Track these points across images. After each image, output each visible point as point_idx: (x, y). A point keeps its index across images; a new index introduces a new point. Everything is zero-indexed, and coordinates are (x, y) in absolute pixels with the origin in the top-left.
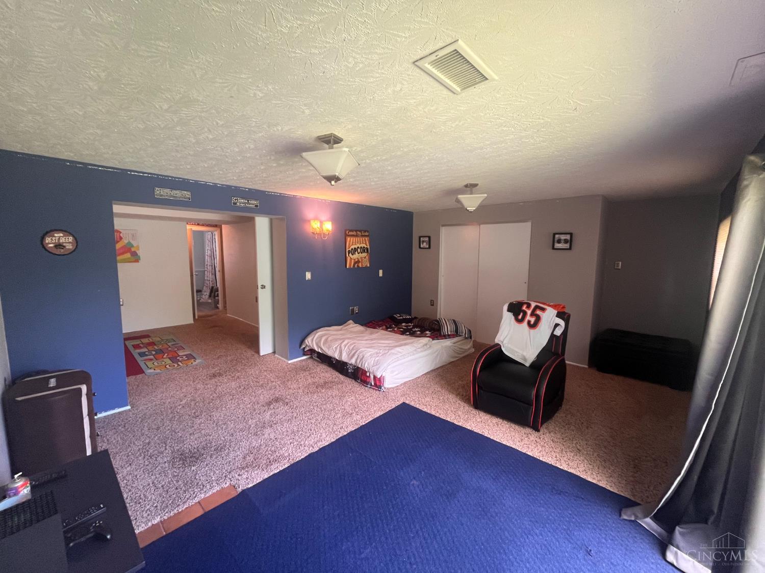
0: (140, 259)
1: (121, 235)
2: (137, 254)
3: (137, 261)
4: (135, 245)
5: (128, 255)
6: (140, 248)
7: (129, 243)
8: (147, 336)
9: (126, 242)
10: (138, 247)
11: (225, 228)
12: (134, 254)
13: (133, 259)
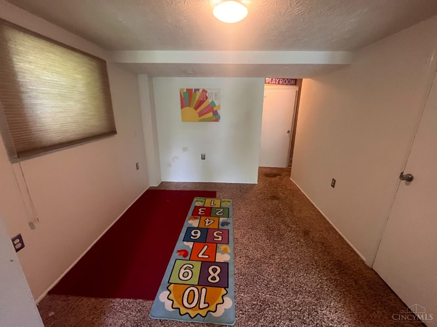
0: (220, 119)
1: (207, 95)
2: (217, 114)
3: (217, 120)
4: (217, 105)
5: (211, 114)
6: (221, 107)
7: (213, 102)
8: (212, 194)
9: (210, 101)
10: (219, 107)
11: (306, 82)
12: (216, 113)
13: (214, 118)
